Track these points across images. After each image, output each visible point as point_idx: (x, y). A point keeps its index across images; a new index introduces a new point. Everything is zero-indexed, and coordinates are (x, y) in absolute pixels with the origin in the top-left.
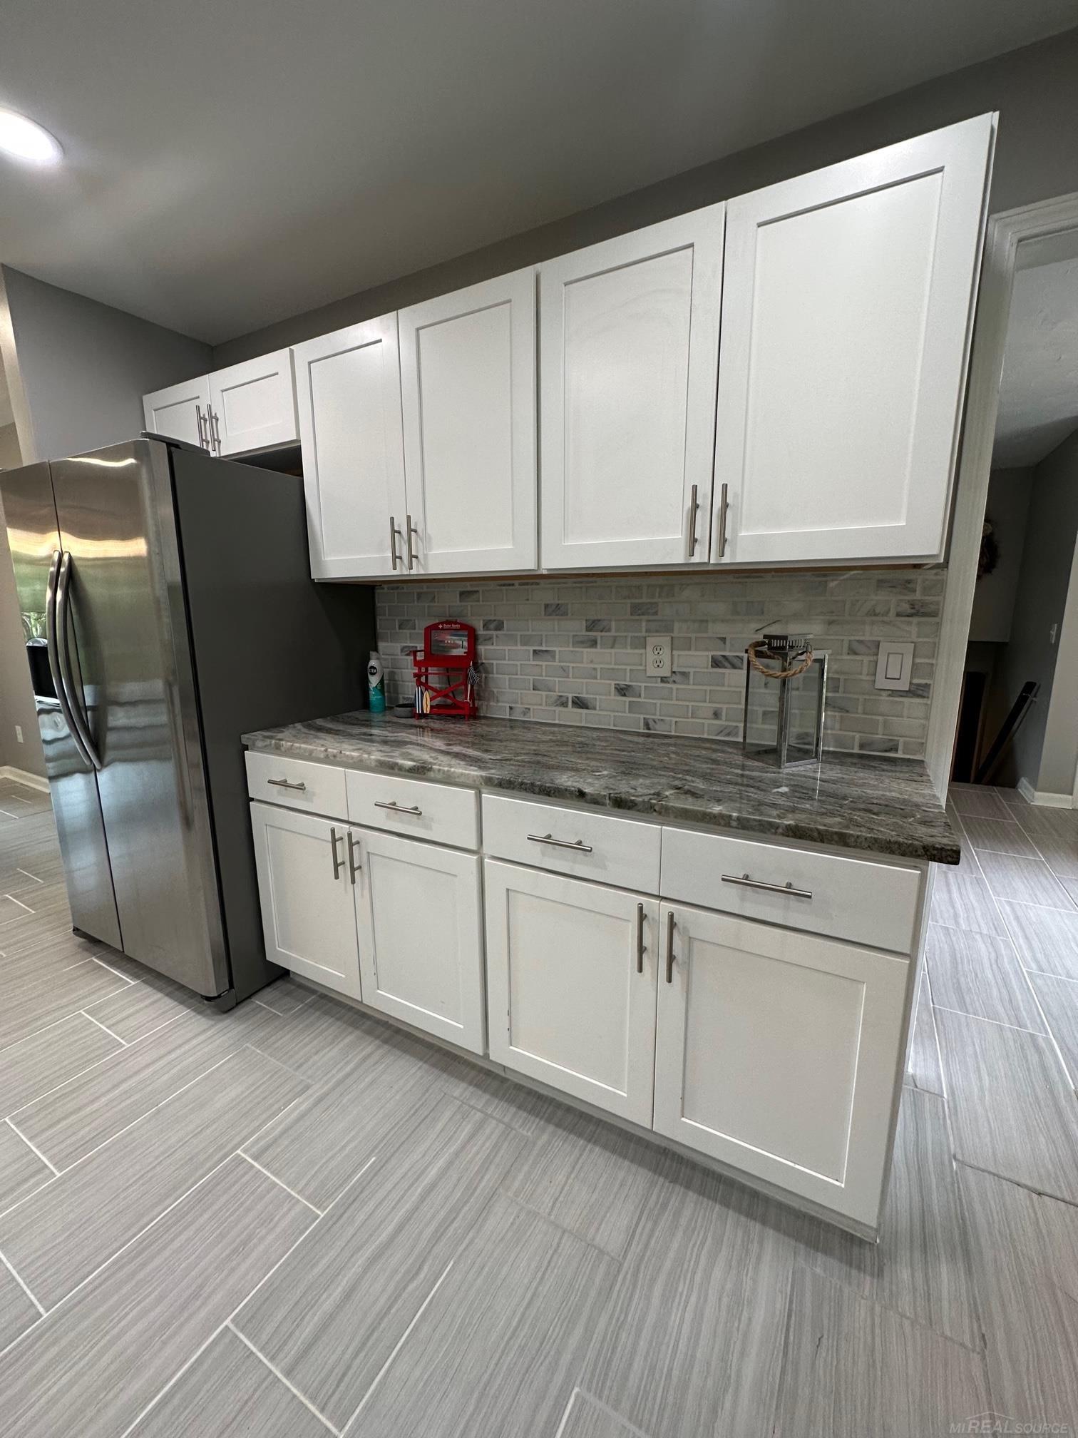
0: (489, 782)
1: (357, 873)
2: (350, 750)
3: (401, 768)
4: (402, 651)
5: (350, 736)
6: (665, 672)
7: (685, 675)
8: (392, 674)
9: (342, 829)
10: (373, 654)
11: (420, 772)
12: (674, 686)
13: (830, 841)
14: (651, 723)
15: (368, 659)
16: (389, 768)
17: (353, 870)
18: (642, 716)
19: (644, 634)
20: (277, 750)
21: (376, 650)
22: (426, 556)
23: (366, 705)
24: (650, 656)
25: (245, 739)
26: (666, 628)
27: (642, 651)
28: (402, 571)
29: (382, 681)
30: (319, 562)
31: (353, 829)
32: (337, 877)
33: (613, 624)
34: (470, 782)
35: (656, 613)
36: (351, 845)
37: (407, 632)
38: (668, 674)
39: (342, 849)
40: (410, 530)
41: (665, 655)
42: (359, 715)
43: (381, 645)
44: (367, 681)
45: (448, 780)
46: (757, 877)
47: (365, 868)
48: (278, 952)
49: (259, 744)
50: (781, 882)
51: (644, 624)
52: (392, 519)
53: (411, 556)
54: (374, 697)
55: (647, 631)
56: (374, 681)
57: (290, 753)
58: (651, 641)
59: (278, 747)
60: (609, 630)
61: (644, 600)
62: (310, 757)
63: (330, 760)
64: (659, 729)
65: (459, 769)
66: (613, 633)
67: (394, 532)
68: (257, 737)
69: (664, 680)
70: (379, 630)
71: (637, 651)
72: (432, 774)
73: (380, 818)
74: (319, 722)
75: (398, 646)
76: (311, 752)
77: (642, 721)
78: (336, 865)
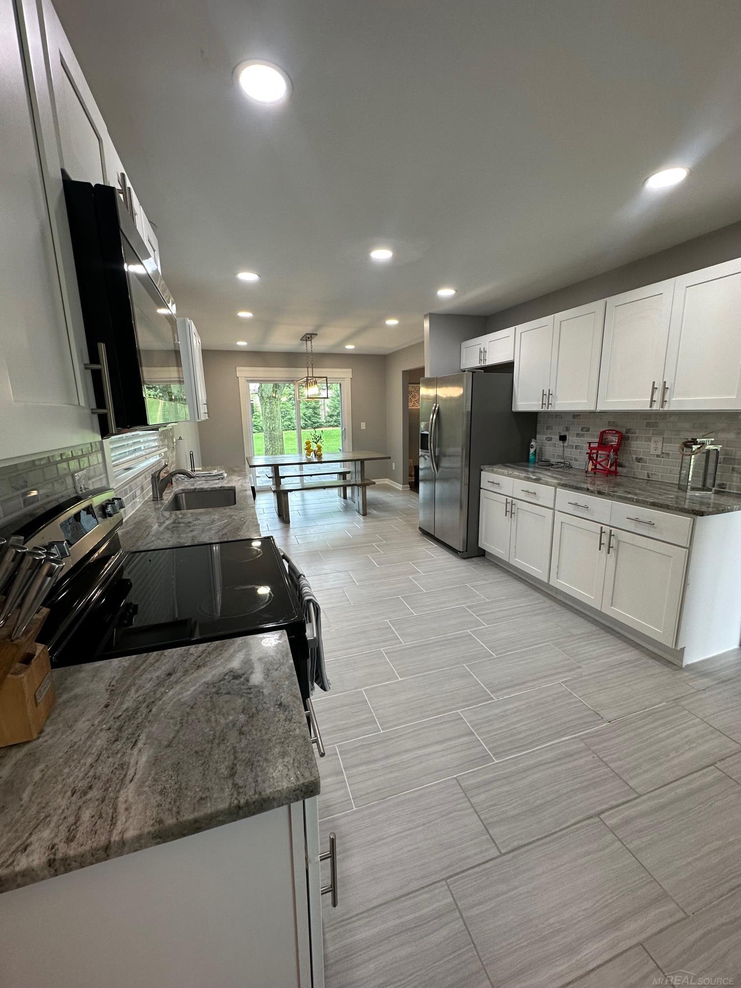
0: (559, 484)
1: (513, 515)
2: (516, 473)
3: (532, 479)
4: (546, 439)
5: (518, 469)
6: (659, 452)
7: (668, 454)
8: (541, 449)
9: (510, 499)
10: (533, 440)
11: (537, 480)
12: (662, 459)
13: (664, 508)
14: (650, 475)
15: (531, 442)
16: (528, 479)
17: (512, 513)
18: (646, 472)
19: (651, 435)
20: (492, 471)
21: (535, 439)
22: (554, 404)
23: (528, 460)
24: (653, 445)
25: (482, 467)
26: (661, 433)
27: (649, 443)
28: (545, 409)
29: (535, 451)
30: (516, 405)
31: (514, 500)
32: (506, 515)
33: (637, 431)
34: (553, 484)
35: (657, 427)
36: (512, 504)
37: (549, 431)
38: (660, 454)
39: (509, 506)
40: (549, 394)
41: (660, 445)
42: (525, 464)
43: (538, 436)
44: (529, 451)
45: (547, 484)
46: (641, 519)
47: (516, 514)
48: (483, 544)
49: (486, 469)
50: (647, 520)
51: (651, 431)
52: (543, 390)
53: (549, 404)
54: (531, 457)
55: (653, 434)
56: (532, 451)
57: (496, 473)
58: (653, 439)
59: (492, 470)
60: (635, 433)
61: (652, 421)
62: (503, 474)
63: (509, 475)
64: (654, 478)
65: (550, 480)
66: (637, 435)
67: (543, 395)
68: (486, 467)
69: (658, 456)
70: (538, 430)
71: (647, 443)
72: (541, 481)
73: (522, 496)
74: (508, 464)
75: (545, 437)
76: (503, 472)
77: (646, 474)
78: (506, 511)
